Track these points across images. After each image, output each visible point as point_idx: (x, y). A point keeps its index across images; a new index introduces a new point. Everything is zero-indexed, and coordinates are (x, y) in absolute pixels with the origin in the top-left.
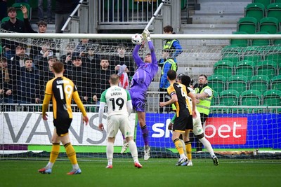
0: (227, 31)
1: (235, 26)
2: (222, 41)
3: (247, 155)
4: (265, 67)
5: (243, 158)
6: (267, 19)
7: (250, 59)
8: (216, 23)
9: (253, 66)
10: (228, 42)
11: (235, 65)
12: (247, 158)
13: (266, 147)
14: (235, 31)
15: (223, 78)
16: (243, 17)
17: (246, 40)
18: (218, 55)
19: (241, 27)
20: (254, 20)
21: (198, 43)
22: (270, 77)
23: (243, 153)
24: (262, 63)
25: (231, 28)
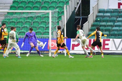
0: (6, 9)
1: (9, 7)
2: (4, 13)
4: (20, 22)
5: (12, 54)
6: (20, 5)
7: (14, 19)
8: (2, 7)
9: (15, 22)
10: (6, 13)
11: (9, 21)
12: (13, 54)
14: (9, 9)
16: (12, 4)
17: (13, 12)
20: (16, 6)
22: (21, 26)
23: (12, 52)
24: (19, 21)
25: (8, 8)
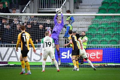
3: (103, 66)
13: (111, 62)
15: (92, 32)
18: (90, 23)
19: (100, 10)
21: (81, 17)
